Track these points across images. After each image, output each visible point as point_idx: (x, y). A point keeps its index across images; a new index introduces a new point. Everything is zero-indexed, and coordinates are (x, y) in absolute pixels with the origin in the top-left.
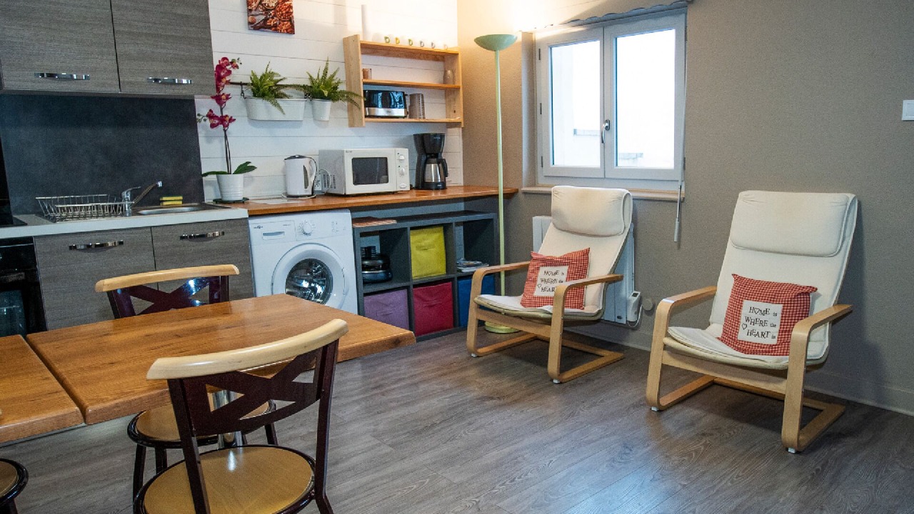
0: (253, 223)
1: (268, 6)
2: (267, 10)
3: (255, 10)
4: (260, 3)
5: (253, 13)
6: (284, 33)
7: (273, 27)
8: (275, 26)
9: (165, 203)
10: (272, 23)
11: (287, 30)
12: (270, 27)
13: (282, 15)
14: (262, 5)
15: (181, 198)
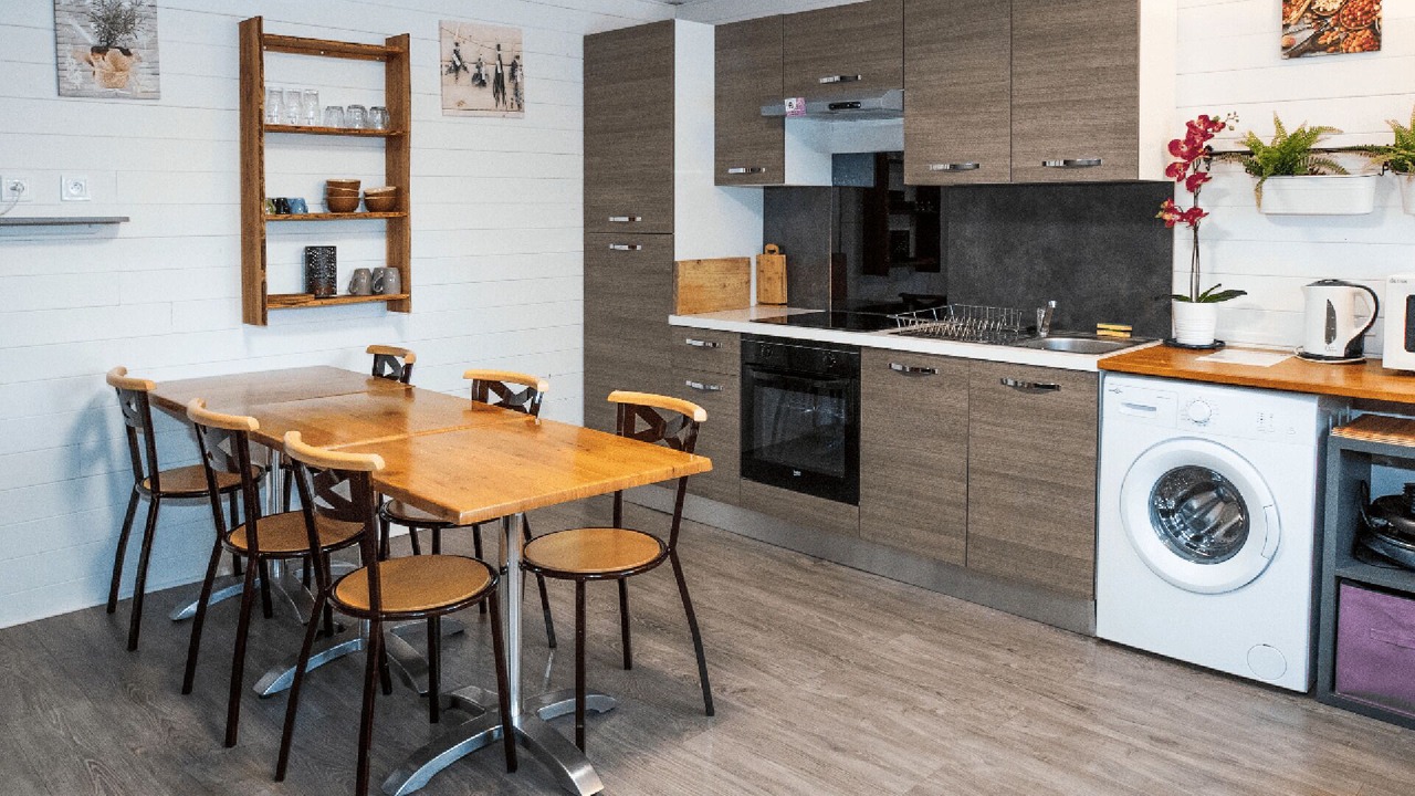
0: (1111, 382)
1: (1325, 10)
2: (1320, 17)
3: (1296, 24)
4: (1309, 9)
5: (1291, 29)
6: (1355, 51)
7: (1331, 45)
8: (1335, 43)
9: (1099, 333)
10: (1329, 40)
11: (1361, 46)
12: (1324, 48)
13: (1354, 19)
14: (1312, 12)
15: (1130, 328)
